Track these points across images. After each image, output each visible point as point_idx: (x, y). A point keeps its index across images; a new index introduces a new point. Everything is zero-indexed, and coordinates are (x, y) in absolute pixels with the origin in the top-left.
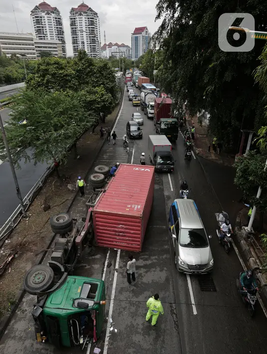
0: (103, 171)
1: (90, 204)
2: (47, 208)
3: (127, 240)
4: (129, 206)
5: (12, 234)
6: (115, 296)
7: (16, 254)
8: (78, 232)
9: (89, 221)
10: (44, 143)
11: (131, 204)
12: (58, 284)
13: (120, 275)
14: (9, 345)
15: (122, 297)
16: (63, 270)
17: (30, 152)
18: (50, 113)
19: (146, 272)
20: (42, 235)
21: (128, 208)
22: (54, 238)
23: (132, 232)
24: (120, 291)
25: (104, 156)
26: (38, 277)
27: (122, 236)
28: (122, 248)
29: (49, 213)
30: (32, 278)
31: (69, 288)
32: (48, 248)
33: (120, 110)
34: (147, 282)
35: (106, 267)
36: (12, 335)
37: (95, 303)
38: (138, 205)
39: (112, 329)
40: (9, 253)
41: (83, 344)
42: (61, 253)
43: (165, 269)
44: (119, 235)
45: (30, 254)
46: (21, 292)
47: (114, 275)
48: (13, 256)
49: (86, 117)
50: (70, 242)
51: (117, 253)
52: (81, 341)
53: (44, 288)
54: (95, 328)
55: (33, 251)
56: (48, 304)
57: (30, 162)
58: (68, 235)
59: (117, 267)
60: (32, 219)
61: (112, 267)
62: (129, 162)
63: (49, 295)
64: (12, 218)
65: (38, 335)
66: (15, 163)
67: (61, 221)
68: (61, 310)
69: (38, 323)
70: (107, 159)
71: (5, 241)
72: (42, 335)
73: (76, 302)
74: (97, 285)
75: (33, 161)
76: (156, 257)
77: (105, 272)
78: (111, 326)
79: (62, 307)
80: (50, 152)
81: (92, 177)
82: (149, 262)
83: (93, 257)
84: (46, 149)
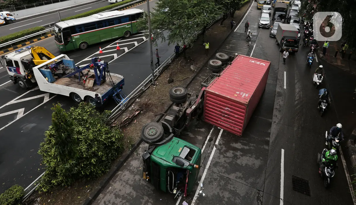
0: (222, 58)
1: (205, 84)
2: (171, 81)
3: (230, 122)
4: (238, 93)
5: (142, 95)
6: (210, 167)
7: (142, 111)
8: (190, 105)
9: (201, 98)
10: (178, 28)
11: (240, 91)
12: (165, 141)
13: (218, 151)
14: (125, 174)
15: (215, 170)
16: (171, 131)
17: (166, 33)
18: (186, 4)
19: (242, 156)
20: (163, 101)
21: (237, 94)
22: (171, 106)
23: (236, 116)
24: (215, 164)
25: (227, 47)
26: (152, 130)
27: (226, 117)
28: (225, 128)
29: (171, 85)
30: (148, 130)
31: (172, 146)
32: (165, 113)
33: (249, 7)
34: (241, 164)
35: (207, 140)
36: (129, 168)
37: (190, 165)
38: (246, 93)
39: (201, 192)
40: (137, 108)
41: (175, 194)
42: (172, 118)
43: (261, 158)
44: (224, 117)
45: (151, 114)
46: (140, 139)
47: (212, 149)
48: (139, 111)
49: (215, 10)
50: (181, 111)
51: (220, 132)
52: (175, 192)
53: (154, 140)
54: (186, 185)
55: (154, 112)
56: (155, 153)
57: (165, 42)
58: (182, 106)
59: (217, 143)
60: (159, 87)
61: (212, 142)
62: (249, 54)
63: (157, 146)
64: (144, 83)
65: (144, 174)
66: (154, 41)
67: (178, 93)
68: (163, 161)
69: (146, 164)
70: (228, 50)
71: (136, 99)
72: (147, 175)
73: (175, 159)
74: (195, 151)
75: (167, 42)
76: (255, 145)
77: (205, 144)
78: (201, 190)
79: (164, 159)
80: (182, 36)
81: (211, 62)
82: (246, 147)
83: (199, 129)
84: (178, 33)
